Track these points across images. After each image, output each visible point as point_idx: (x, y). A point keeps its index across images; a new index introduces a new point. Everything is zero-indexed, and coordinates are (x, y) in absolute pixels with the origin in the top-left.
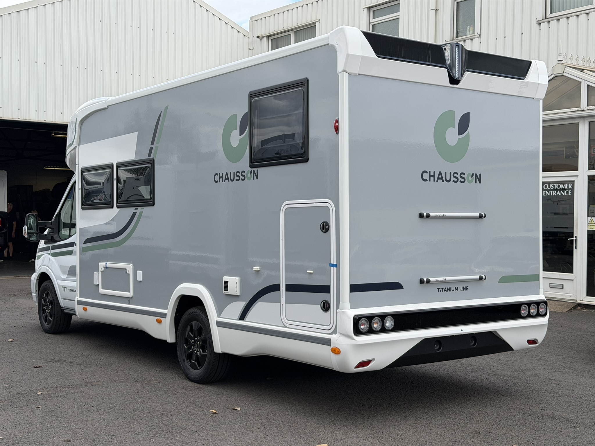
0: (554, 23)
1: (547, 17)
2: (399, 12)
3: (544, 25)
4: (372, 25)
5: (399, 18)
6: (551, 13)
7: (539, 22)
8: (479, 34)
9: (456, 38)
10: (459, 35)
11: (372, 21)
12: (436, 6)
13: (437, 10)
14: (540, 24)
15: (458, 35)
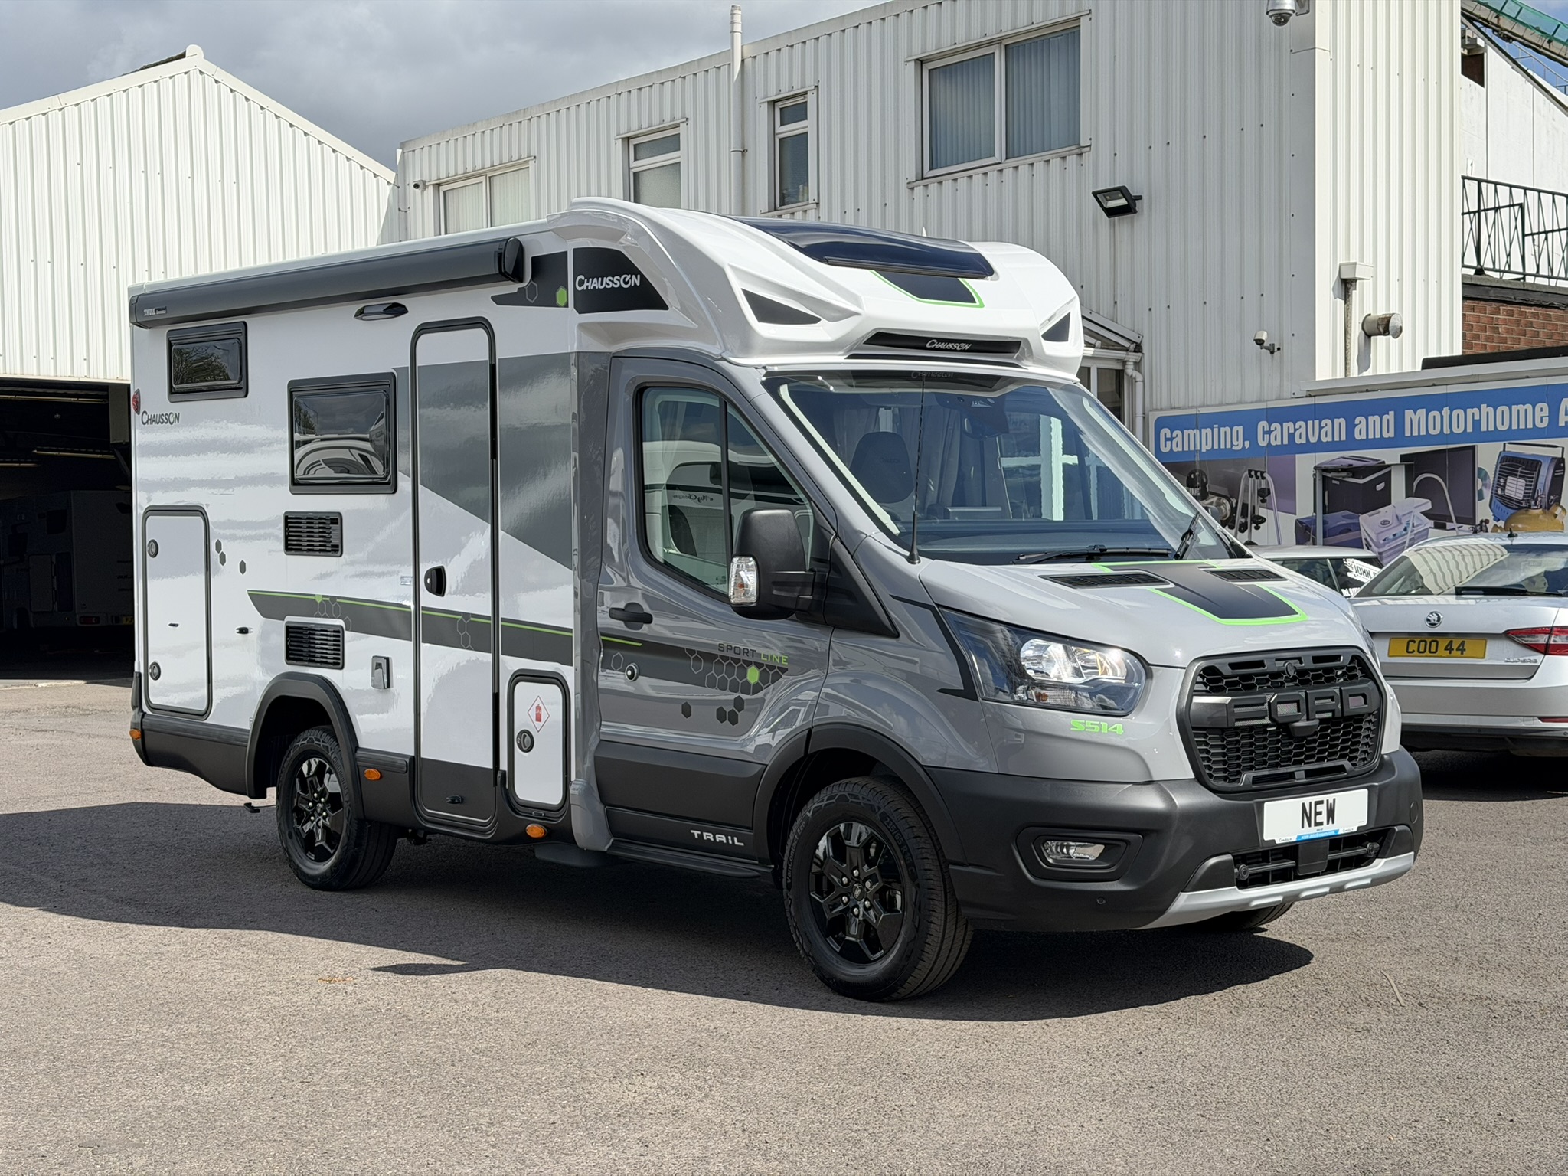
0: (933, 187)
1: (925, 176)
2: (679, 150)
3: (919, 190)
4: (635, 174)
5: (679, 163)
6: (931, 169)
7: (911, 186)
8: (816, 201)
9: (781, 206)
10: (786, 200)
11: (633, 164)
12: (743, 145)
13: (744, 152)
14: (912, 188)
15: (784, 201)
